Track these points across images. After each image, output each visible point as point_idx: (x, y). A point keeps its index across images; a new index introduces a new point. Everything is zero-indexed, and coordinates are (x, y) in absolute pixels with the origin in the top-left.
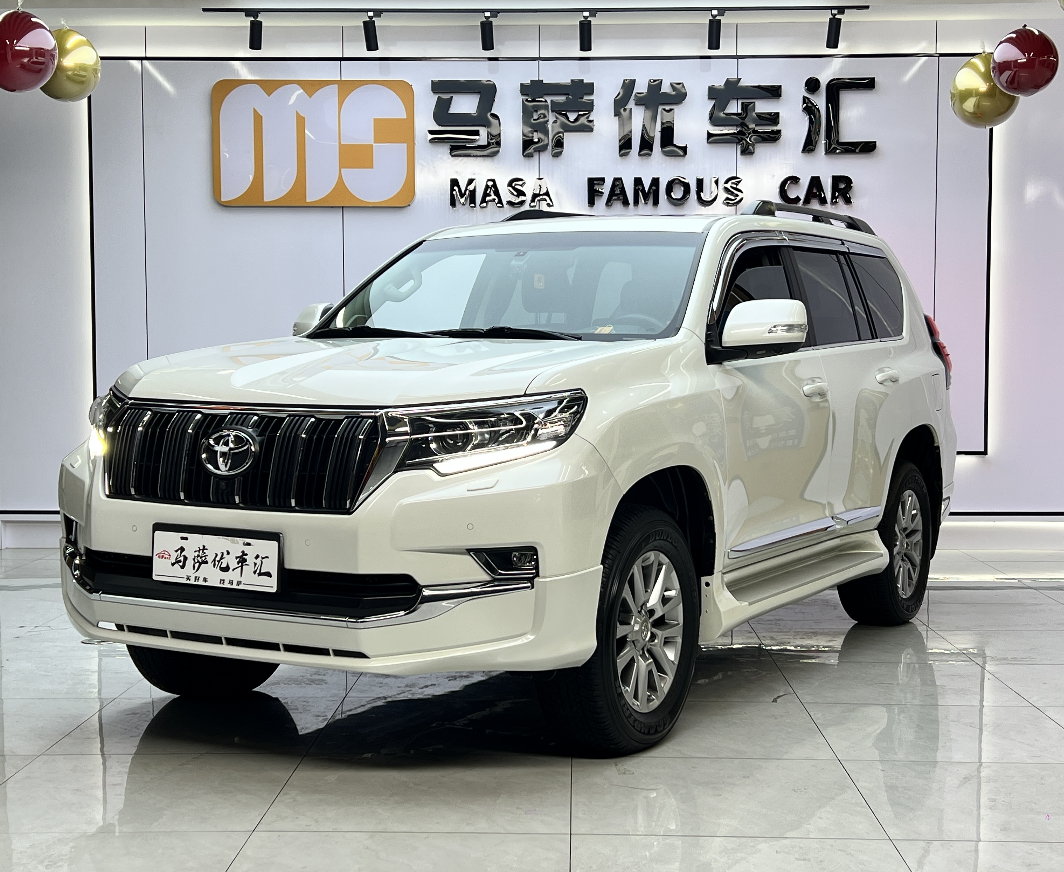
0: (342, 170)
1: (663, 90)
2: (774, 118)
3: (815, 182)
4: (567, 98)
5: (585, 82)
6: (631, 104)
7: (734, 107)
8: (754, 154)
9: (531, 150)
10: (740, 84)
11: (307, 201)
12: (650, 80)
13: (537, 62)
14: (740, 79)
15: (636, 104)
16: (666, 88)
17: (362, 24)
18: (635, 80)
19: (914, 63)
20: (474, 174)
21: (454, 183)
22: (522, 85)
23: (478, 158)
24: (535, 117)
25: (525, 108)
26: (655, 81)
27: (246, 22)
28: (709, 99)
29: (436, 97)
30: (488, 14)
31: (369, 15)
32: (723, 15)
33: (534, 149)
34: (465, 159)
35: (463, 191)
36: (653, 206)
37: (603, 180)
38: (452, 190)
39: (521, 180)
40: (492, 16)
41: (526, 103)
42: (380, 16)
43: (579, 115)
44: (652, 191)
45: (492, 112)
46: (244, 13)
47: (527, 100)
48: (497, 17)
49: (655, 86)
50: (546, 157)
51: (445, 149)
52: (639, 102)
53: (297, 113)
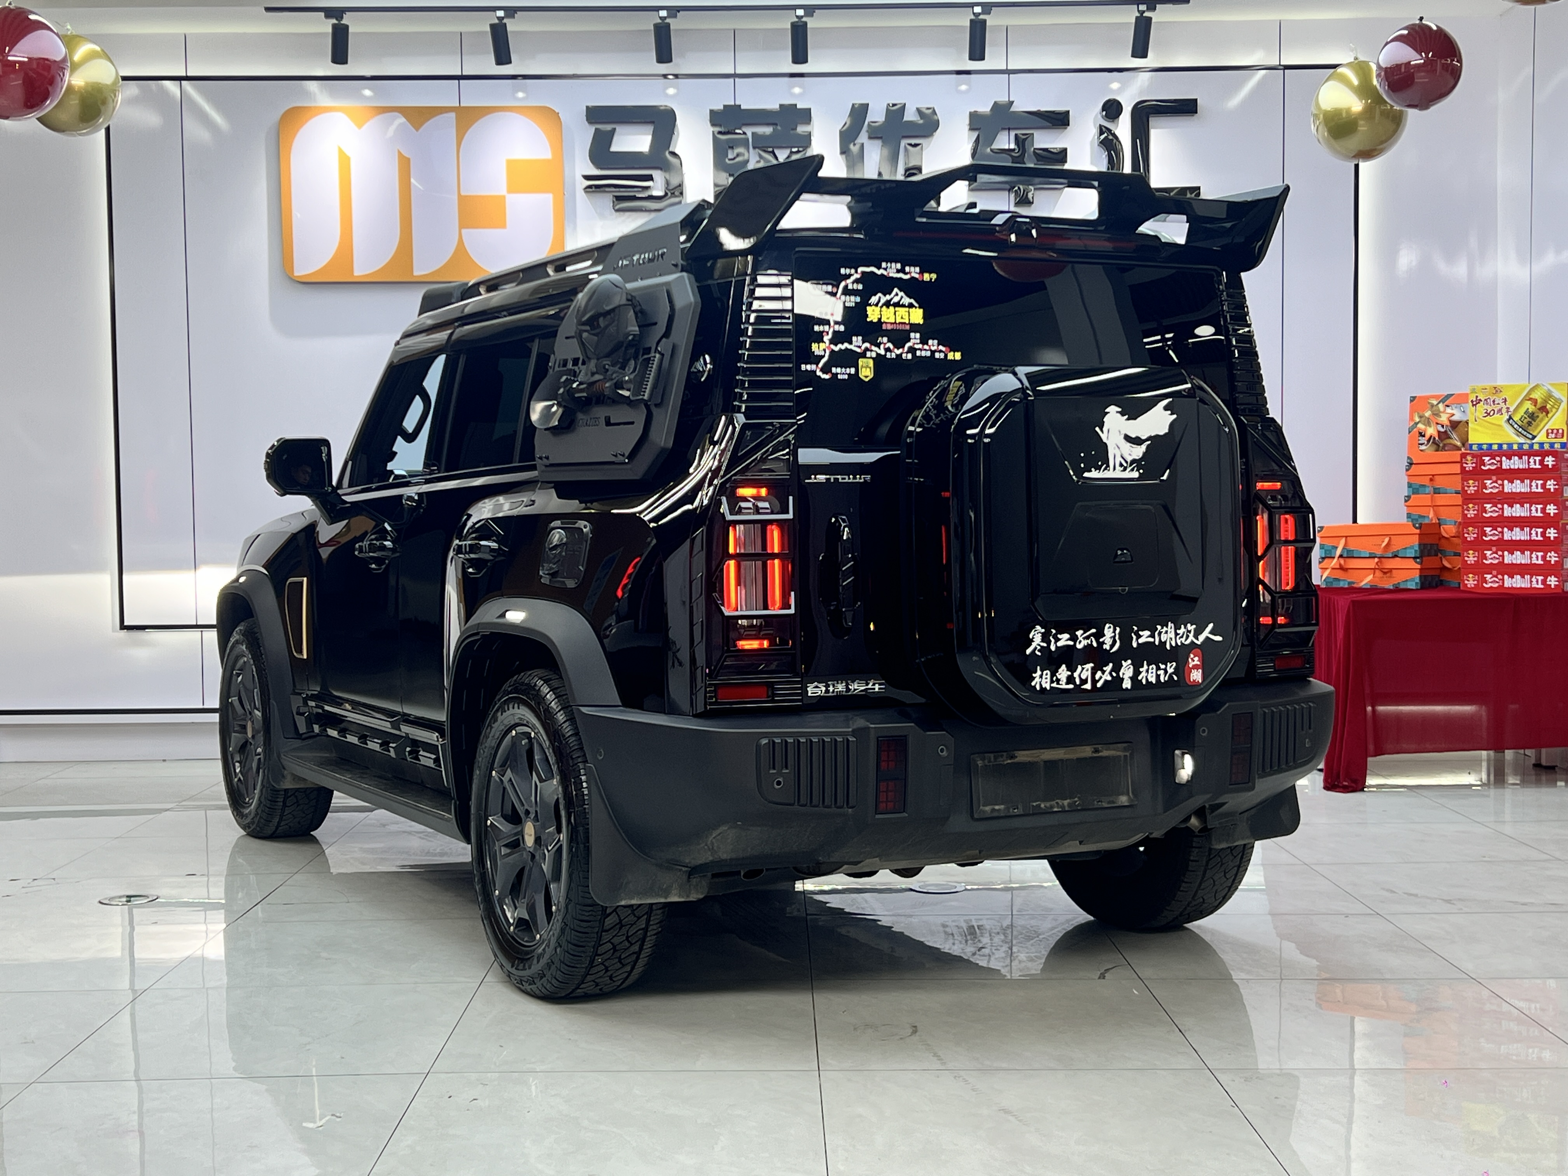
0: (464, 231)
1: (905, 119)
2: (1060, 154)
4: (774, 129)
5: (799, 107)
6: (863, 137)
7: (1005, 141)
10: (1012, 109)
11: (415, 273)
12: (888, 104)
13: (732, 80)
14: (1013, 102)
15: (870, 138)
16: (910, 115)
17: (488, 29)
19: (1250, 78)
22: (712, 111)
23: (652, 213)
24: (730, 156)
25: (716, 143)
26: (894, 105)
27: (326, 26)
28: (970, 129)
29: (592, 129)
31: (498, 15)
32: (989, 13)
34: (631, 214)
40: (669, 16)
41: (718, 136)
42: (514, 17)
43: (792, 153)
45: (671, 149)
46: (323, 14)
47: (720, 133)
48: (676, 17)
49: (895, 113)
51: (606, 200)
52: (876, 134)
53: (399, 153)
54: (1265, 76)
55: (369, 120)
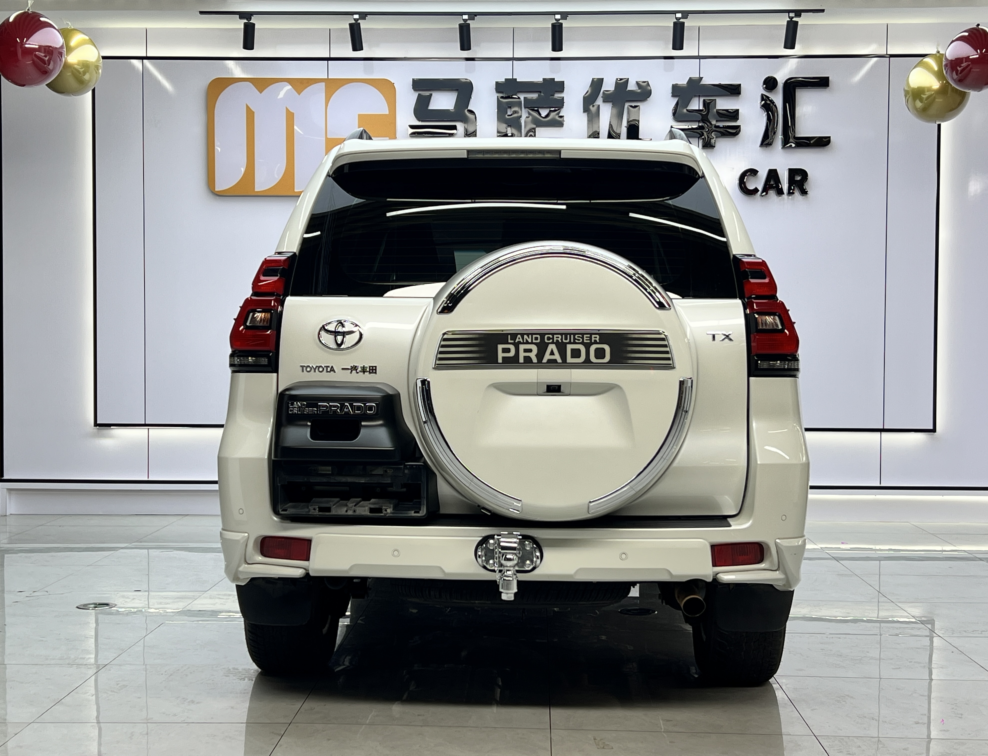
1: (629, 89)
2: (734, 115)
3: (773, 175)
4: (539, 95)
5: (556, 80)
6: (599, 101)
7: (696, 104)
8: (715, 148)
10: (703, 82)
11: (296, 190)
12: (617, 79)
13: (511, 62)
14: (702, 78)
15: (604, 101)
16: (632, 86)
17: (348, 27)
18: (603, 79)
19: (866, 63)
22: (497, 83)
24: (509, 113)
25: (499, 103)
26: (621, 79)
27: (240, 24)
28: (672, 96)
29: (416, 94)
30: (465, 17)
31: (354, 18)
32: (687, 18)
40: (469, 19)
41: (500, 99)
42: (365, 19)
43: (550, 111)
45: (469, 108)
46: (238, 16)
47: (502, 97)
48: (474, 19)
49: (622, 84)
52: (607, 98)
53: (287, 109)
54: (876, 63)
55: (267, 87)
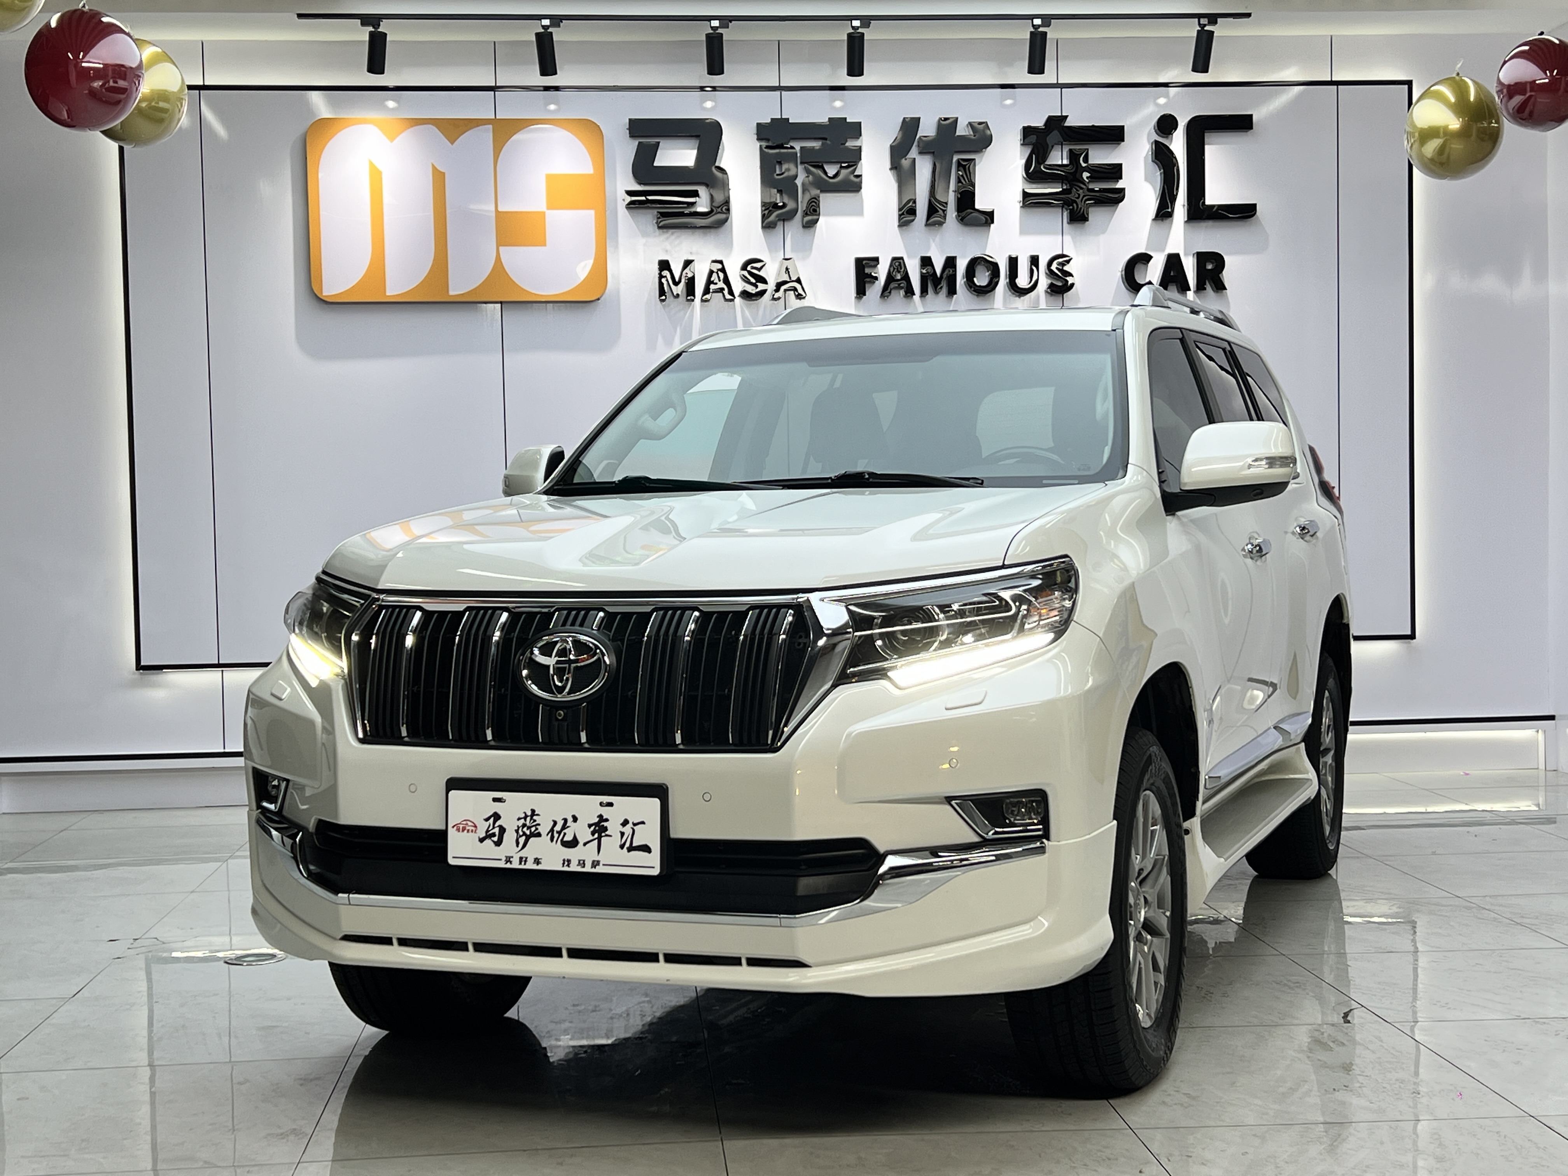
0: (501, 248)
1: (958, 133)
2: (1115, 172)
3: (1173, 262)
4: (823, 144)
5: (848, 121)
6: (914, 153)
7: (1058, 157)
8: (1087, 223)
9: (772, 218)
10: (1068, 123)
11: (452, 292)
12: (941, 119)
13: (778, 93)
14: (1067, 116)
15: (920, 153)
16: (962, 130)
17: (534, 39)
18: (919, 118)
20: (691, 253)
21: (664, 265)
22: (759, 125)
23: (698, 230)
24: (778, 172)
25: (764, 158)
26: (946, 119)
27: (364, 34)
28: (1022, 145)
29: (635, 143)
30: (715, 23)
31: (543, 24)
32: (1049, 25)
33: (777, 216)
34: (678, 232)
35: (677, 279)
36: (947, 296)
37: (876, 260)
38: (661, 277)
39: (759, 261)
40: (720, 26)
41: (766, 150)
42: (559, 26)
43: (841, 167)
44: (945, 276)
45: (717, 164)
46: (359, 21)
47: (767, 147)
48: (728, 27)
49: (947, 126)
50: (793, 228)
51: (649, 217)
52: (927, 148)
53: (433, 165)
55: (403, 132)
